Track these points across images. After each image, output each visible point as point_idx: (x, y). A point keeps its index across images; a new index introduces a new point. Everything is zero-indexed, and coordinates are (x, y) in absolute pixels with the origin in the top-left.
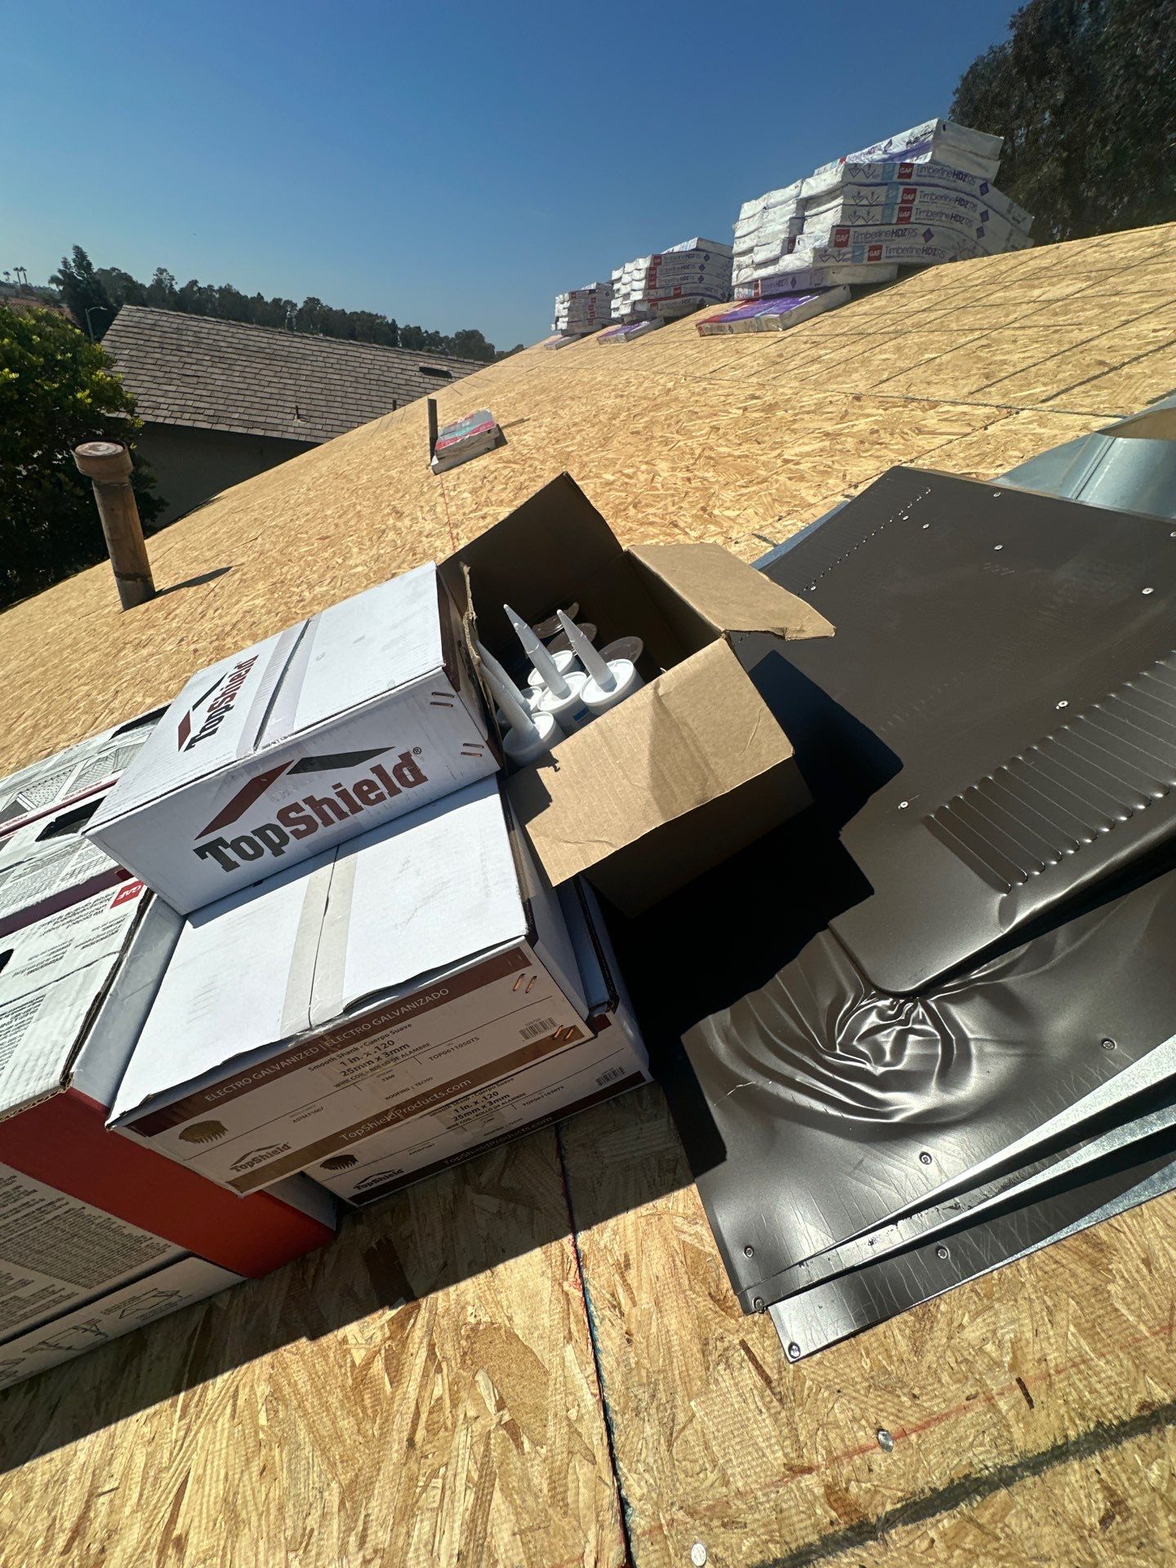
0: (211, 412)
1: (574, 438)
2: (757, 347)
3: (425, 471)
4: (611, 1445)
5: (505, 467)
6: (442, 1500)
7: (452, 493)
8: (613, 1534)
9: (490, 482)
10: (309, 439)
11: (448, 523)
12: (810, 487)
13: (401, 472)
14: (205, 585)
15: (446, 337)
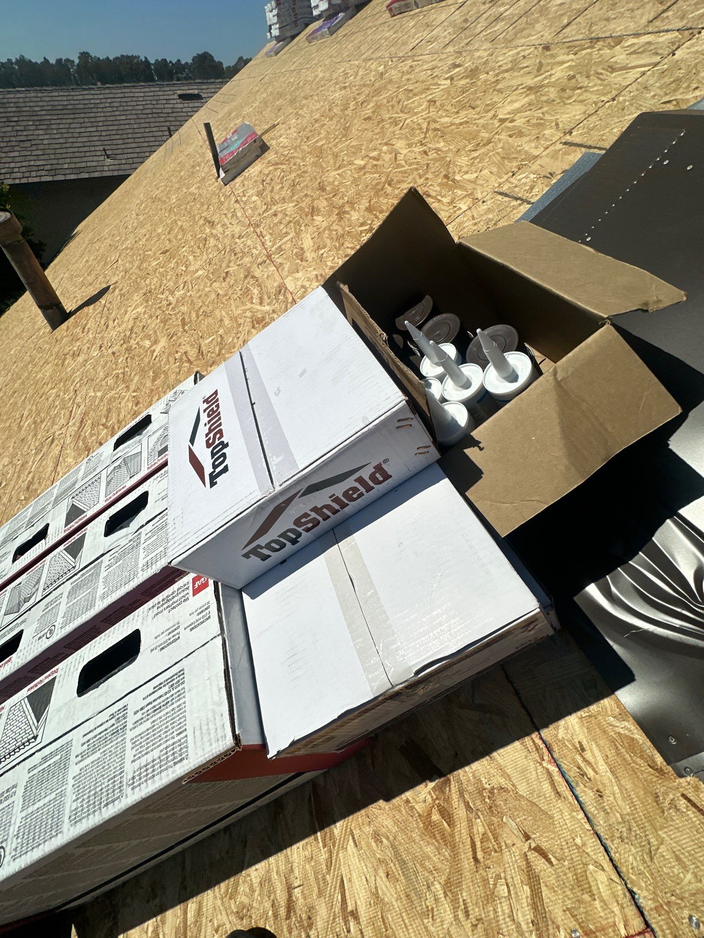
0: (49, 167)
1: (319, 134)
2: (443, 17)
3: (216, 184)
4: (611, 860)
5: (276, 169)
6: (509, 892)
7: (244, 199)
8: (631, 911)
9: (269, 184)
10: (121, 173)
11: (250, 225)
12: (530, 141)
13: (199, 188)
14: (98, 303)
15: (187, 63)
